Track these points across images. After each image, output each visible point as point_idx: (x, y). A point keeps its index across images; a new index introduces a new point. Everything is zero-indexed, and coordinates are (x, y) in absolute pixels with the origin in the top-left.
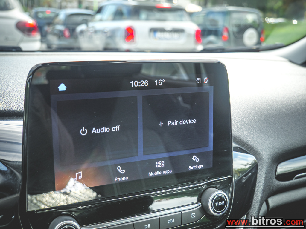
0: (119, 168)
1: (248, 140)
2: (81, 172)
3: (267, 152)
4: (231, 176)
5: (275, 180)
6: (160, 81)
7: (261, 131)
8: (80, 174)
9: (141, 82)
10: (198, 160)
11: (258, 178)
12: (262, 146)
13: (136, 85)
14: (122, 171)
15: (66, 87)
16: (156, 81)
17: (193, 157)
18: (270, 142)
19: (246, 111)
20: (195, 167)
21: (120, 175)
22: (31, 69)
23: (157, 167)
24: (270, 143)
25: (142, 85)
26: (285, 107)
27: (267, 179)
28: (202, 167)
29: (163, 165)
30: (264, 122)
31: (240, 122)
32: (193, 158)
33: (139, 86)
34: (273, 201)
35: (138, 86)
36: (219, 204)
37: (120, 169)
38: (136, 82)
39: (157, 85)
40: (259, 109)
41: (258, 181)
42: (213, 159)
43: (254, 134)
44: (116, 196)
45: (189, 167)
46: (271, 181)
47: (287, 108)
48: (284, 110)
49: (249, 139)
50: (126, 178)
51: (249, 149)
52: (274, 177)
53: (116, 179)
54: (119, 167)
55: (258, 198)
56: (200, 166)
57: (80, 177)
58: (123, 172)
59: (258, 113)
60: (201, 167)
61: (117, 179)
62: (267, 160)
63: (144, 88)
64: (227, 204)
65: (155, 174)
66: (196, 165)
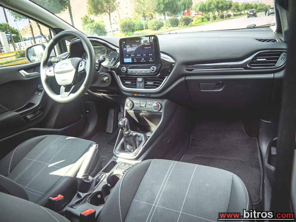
17: (150, 58)
20: (151, 61)
21: (135, 61)
38: (137, 41)
54: (135, 59)
60: (152, 61)
61: (134, 61)
64: (155, 70)
65: (142, 61)
66: (151, 60)
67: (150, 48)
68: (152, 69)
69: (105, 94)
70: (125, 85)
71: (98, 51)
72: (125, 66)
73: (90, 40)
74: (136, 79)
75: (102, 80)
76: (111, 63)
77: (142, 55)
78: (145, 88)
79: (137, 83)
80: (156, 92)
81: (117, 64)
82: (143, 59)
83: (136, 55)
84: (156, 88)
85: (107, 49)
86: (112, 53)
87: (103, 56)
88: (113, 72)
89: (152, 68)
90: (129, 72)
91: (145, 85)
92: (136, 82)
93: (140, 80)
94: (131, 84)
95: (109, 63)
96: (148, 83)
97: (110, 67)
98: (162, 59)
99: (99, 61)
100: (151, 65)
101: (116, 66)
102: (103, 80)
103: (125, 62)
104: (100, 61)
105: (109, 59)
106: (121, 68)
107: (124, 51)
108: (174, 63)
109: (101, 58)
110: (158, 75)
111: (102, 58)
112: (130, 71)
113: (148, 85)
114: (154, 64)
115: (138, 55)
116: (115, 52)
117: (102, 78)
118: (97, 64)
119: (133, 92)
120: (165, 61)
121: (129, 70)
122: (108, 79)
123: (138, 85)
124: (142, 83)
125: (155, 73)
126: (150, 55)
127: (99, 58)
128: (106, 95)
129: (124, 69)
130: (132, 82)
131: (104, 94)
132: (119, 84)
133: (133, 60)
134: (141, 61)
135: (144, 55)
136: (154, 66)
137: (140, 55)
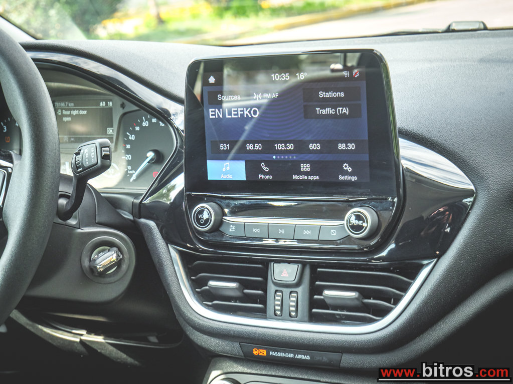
2: (228, 163)
6: (302, 74)
8: (228, 165)
9: (282, 76)
10: (350, 169)
13: (277, 78)
14: (265, 168)
15: (215, 80)
16: (297, 74)
20: (347, 178)
21: (265, 173)
23: (302, 170)
25: (283, 78)
28: (357, 179)
29: (308, 169)
32: (344, 166)
35: (279, 79)
37: (264, 166)
38: (277, 76)
39: (298, 79)
42: (370, 171)
45: (339, 177)
50: (271, 177)
54: (263, 163)
57: (228, 168)
58: (267, 169)
60: (354, 178)
61: (261, 176)
64: (368, 225)
65: (300, 177)
66: (348, 175)
67: (345, 111)
68: (353, 221)
69: (97, 334)
70: (207, 297)
71: (75, 113)
72: (210, 199)
73: (34, 60)
74: (263, 269)
75: (86, 263)
76: (139, 177)
77: (301, 147)
78: (314, 318)
79: (272, 288)
80: (369, 341)
81: (173, 183)
82: (305, 167)
83: (269, 146)
84: (371, 321)
85: (123, 106)
86: (145, 124)
87: (103, 146)
88: (150, 229)
89: (350, 216)
90: (232, 229)
91: (313, 304)
92: (263, 287)
93: (284, 272)
94: (237, 294)
95: (127, 176)
96: (327, 293)
97: (131, 199)
98: (408, 170)
99: (76, 167)
100: (347, 201)
101: (163, 196)
102: (93, 269)
103: (210, 178)
104: (85, 169)
105: (129, 157)
106: (191, 207)
107: (207, 124)
108: (469, 193)
109: (89, 153)
110: (384, 254)
111: (93, 154)
112: (237, 225)
113: (328, 301)
114: (362, 194)
115: (280, 147)
116: (162, 124)
117: (85, 253)
118: (66, 179)
119: (248, 340)
120: (420, 181)
121: (228, 219)
122: (119, 263)
123: (274, 300)
124: (300, 290)
125: (366, 243)
126: (342, 146)
127: (77, 154)
128: (100, 339)
129: (205, 216)
130: (244, 284)
131: (90, 332)
132: (174, 289)
133: (252, 168)
134: (295, 177)
135: (312, 146)
136: (361, 204)
137: (290, 147)
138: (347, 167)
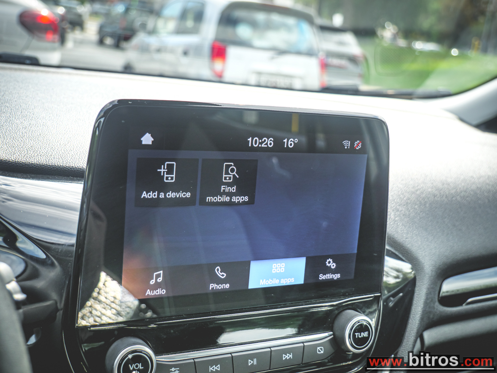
0: (218, 270)
1: (404, 239)
2: (161, 272)
3: (430, 260)
4: (379, 294)
5: (437, 304)
6: (291, 141)
7: (423, 227)
8: (160, 274)
9: (263, 140)
10: (333, 266)
11: (415, 299)
12: (424, 251)
13: (256, 144)
14: (221, 274)
15: (153, 140)
16: (285, 141)
17: (328, 261)
18: (436, 245)
19: (403, 194)
20: (329, 276)
22: (103, 108)
23: (273, 272)
24: (436, 247)
25: (265, 145)
26: (460, 193)
27: (428, 301)
28: (339, 276)
29: (282, 270)
30: (428, 214)
31: (393, 211)
32: (327, 263)
33: (260, 146)
34: (430, 336)
35: (258, 145)
36: (360, 335)
37: (219, 272)
38: (256, 140)
39: (285, 147)
40: (422, 193)
41: (415, 304)
42: (356, 266)
43: (413, 232)
44: (210, 312)
45: (320, 276)
46: (432, 305)
47: (462, 194)
48: (459, 198)
49: (406, 238)
50: (227, 286)
51: (405, 254)
52: (437, 300)
53: (212, 286)
54: (218, 267)
55: (413, 330)
56: (336, 275)
57: (160, 280)
58: (223, 275)
59: (421, 200)
62: (430, 273)
63: (267, 149)
66: (330, 273)
138: (331, 264)
